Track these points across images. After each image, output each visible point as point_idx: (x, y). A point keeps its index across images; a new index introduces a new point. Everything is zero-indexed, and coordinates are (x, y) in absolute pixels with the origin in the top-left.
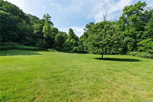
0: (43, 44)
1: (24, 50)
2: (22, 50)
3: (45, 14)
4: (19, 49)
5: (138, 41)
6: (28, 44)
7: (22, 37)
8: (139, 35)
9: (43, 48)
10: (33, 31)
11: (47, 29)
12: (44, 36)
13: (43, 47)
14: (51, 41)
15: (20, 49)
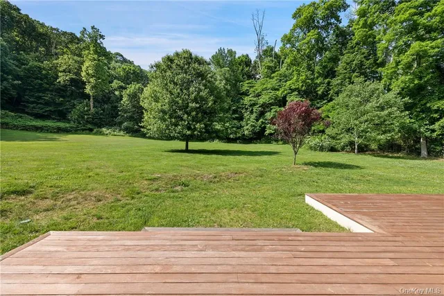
0: (89, 115)
1: (27, 130)
2: (22, 130)
3: (84, 28)
4: (11, 128)
5: (319, 105)
6: (46, 114)
7: (27, 95)
8: (321, 90)
9: (89, 126)
10: (57, 77)
11: (91, 72)
12: (88, 90)
13: (87, 122)
14: (112, 107)
15: (16, 127)
